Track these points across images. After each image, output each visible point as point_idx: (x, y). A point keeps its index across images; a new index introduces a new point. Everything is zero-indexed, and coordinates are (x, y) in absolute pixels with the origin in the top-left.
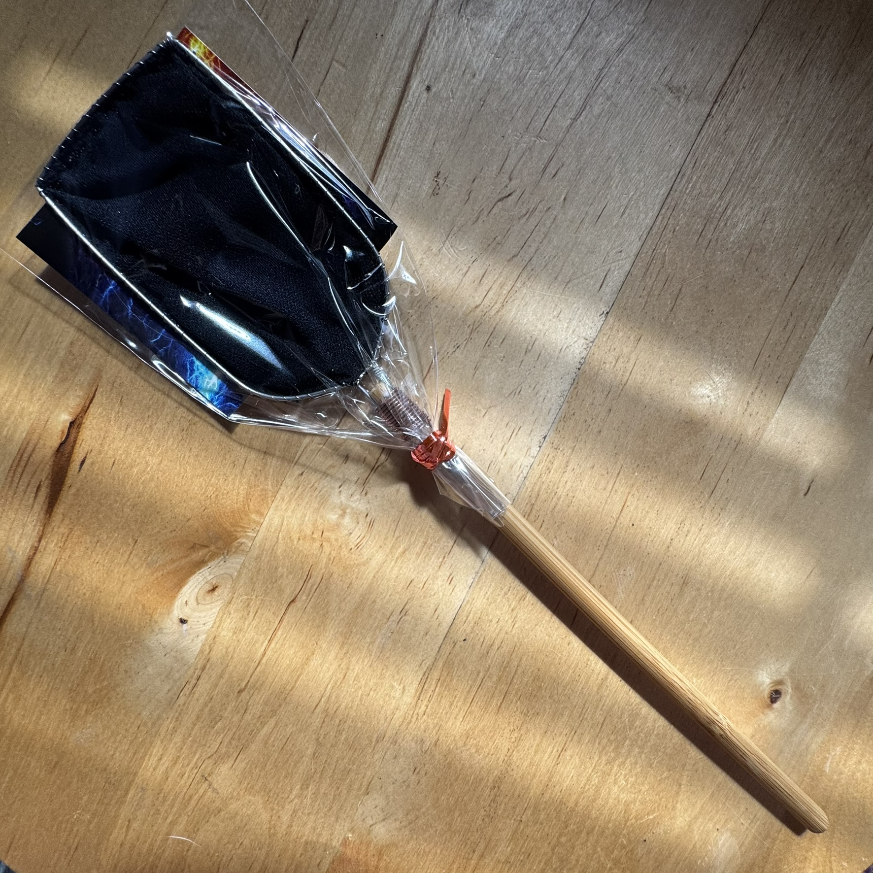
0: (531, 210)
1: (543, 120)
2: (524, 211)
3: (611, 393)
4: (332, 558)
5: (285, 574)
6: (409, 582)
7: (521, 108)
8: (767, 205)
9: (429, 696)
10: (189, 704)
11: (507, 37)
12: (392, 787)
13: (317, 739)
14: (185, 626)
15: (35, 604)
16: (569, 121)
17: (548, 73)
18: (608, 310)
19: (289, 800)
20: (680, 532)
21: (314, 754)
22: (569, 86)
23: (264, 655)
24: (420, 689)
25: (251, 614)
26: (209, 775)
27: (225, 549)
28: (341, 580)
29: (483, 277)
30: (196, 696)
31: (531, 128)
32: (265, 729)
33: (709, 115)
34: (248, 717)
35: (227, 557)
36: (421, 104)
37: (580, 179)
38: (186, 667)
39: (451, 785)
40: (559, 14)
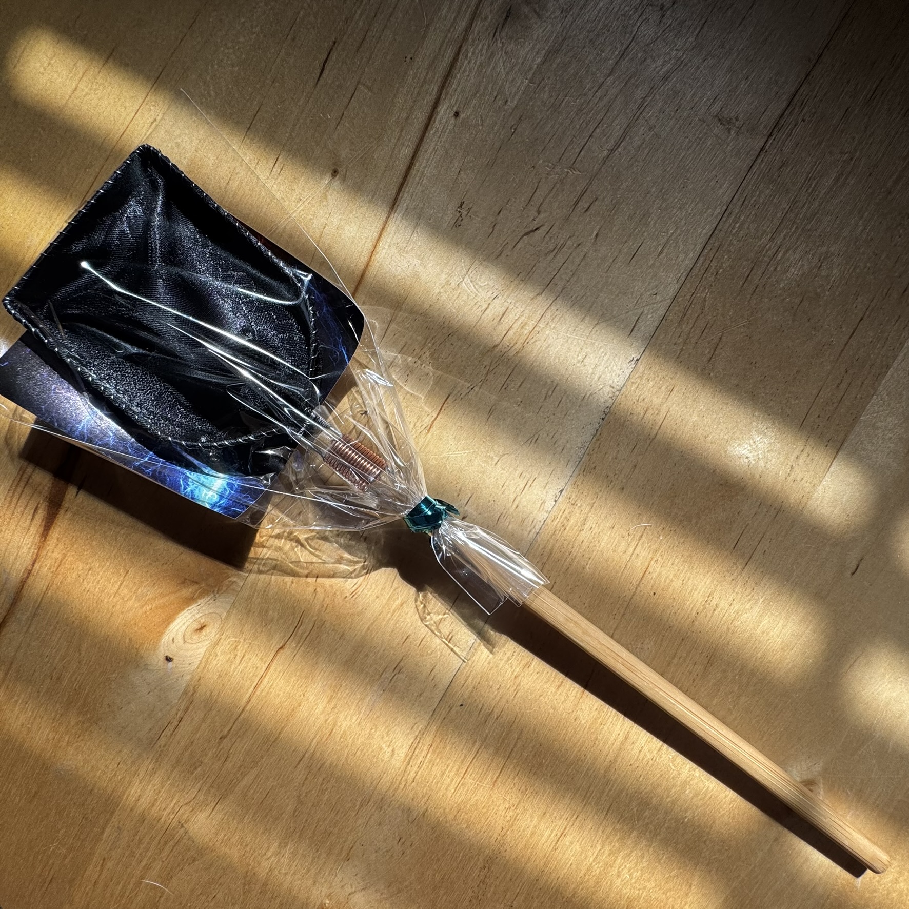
0: (559, 245)
1: (578, 150)
2: (551, 247)
3: (638, 446)
4: (325, 606)
5: (276, 619)
6: (405, 638)
7: (554, 137)
8: (824, 249)
9: (419, 762)
10: (169, 746)
11: (543, 62)
12: (374, 855)
13: (299, 797)
14: (170, 664)
15: (25, 629)
16: (605, 153)
17: (585, 101)
18: (638, 357)
19: (265, 857)
20: (707, 606)
21: (295, 811)
22: (609, 114)
23: (248, 702)
24: (411, 754)
25: (238, 657)
26: (186, 822)
27: (216, 586)
28: (334, 630)
29: (503, 315)
30: (178, 738)
31: (564, 158)
32: (246, 779)
33: (762, 149)
34: (229, 765)
35: (217, 596)
36: (448, 131)
37: (615, 214)
38: (168, 707)
39: (438, 860)
40: (602, 39)
